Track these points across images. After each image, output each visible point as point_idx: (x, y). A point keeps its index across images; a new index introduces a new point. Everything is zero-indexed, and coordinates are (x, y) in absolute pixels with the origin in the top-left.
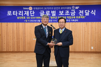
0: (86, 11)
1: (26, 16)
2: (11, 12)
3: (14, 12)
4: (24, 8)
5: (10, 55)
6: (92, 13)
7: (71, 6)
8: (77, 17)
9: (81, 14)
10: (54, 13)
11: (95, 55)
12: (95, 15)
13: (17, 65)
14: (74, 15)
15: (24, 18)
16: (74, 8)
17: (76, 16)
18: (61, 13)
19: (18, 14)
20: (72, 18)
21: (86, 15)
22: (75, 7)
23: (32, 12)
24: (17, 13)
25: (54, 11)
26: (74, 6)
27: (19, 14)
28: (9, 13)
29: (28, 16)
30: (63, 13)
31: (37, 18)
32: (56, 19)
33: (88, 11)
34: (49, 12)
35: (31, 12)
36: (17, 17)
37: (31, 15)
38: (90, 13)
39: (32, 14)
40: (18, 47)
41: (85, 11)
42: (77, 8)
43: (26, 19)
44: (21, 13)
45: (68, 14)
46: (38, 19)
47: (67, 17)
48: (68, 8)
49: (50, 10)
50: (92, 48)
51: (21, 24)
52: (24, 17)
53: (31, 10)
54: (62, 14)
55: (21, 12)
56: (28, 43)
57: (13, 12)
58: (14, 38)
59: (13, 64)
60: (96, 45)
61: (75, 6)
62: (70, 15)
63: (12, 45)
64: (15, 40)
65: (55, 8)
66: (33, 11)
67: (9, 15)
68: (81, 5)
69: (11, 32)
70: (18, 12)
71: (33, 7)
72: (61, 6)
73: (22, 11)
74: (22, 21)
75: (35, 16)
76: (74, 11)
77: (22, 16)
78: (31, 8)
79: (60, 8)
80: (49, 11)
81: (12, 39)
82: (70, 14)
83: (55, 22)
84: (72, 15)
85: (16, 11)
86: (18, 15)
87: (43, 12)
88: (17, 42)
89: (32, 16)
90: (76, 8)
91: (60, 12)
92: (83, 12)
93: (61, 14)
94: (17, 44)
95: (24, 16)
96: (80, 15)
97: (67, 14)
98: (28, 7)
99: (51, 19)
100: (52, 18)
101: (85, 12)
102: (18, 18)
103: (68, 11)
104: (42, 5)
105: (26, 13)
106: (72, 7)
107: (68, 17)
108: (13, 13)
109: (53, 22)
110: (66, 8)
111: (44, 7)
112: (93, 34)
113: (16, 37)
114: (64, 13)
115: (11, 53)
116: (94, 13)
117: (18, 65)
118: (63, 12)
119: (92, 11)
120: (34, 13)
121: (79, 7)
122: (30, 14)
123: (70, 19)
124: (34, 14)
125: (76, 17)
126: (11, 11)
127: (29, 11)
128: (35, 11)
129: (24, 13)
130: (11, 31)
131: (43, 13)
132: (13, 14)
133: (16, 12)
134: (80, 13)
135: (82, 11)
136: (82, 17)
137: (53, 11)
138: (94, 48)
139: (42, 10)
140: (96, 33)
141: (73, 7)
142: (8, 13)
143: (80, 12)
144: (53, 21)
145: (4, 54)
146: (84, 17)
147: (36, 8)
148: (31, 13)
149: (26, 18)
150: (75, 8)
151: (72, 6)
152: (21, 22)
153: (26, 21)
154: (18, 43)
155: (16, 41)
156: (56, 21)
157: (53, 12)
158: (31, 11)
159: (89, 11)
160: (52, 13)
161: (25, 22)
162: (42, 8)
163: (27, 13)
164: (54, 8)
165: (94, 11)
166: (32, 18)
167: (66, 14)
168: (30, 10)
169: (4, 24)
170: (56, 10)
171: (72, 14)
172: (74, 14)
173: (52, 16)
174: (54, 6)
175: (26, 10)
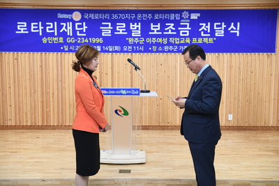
0: (217, 26)
1: (64, 35)
2: (25, 26)
3: (34, 25)
4: (60, 16)
5: (25, 135)
6: (232, 29)
7: (180, 12)
8: (194, 40)
9: (205, 32)
10: (137, 29)
11: (236, 134)
12: (238, 35)
13: (42, 160)
14: (188, 35)
15: (61, 41)
16: (187, 17)
17: (191, 37)
18: (155, 29)
19: (44, 30)
20: (182, 42)
21: (216, 35)
22: (190, 14)
23: (82, 26)
24: (41, 28)
25: (138, 25)
26: (187, 10)
27: (48, 31)
28: (22, 28)
29: (71, 37)
30: (159, 29)
31: (94, 40)
32: (142, 45)
33: (221, 26)
34: (124, 27)
35: (79, 26)
36: (42, 37)
37: (78, 34)
38: (226, 29)
39: (81, 32)
40: (46, 115)
41: (215, 24)
42: (194, 16)
43: (65, 43)
44: (53, 29)
45: (172, 31)
46: (96, 44)
47: (168, 40)
48: (172, 17)
49: (127, 22)
50: (230, 117)
51: (52, 56)
52: (61, 38)
53: (78, 19)
54: (157, 31)
55: (51, 24)
56: (70, 105)
57: (32, 24)
58: (35, 91)
59: (33, 158)
60: (240, 110)
61: (191, 12)
62: (178, 36)
63: (29, 109)
64: (36, 98)
65: (139, 16)
66: (84, 23)
67: (22, 32)
68: (205, 8)
69: (28, 77)
70: (44, 26)
71: (82, 12)
72: (153, 12)
73: (56, 23)
74: (56, 48)
75: (88, 37)
76: (188, 24)
77: (56, 34)
78: (77, 16)
79: (153, 16)
80: (124, 24)
81: (28, 94)
82: (178, 32)
83: (140, 51)
84: (181, 35)
85: (40, 23)
86: (45, 34)
87: (108, 26)
88: (42, 102)
89: (81, 37)
90: (192, 18)
91: (152, 26)
92: (209, 27)
93: (155, 33)
94: (43, 108)
95: (60, 35)
96: (202, 35)
97: (170, 33)
98: (71, 12)
99: (130, 45)
100: (131, 40)
101: (215, 28)
102: (45, 40)
103: (173, 25)
104: (106, 8)
105: (64, 28)
106: (181, 15)
107: (171, 40)
108: (33, 27)
109: (133, 51)
110: (166, 16)
111: (111, 12)
112: (233, 83)
113: (40, 89)
114: (162, 29)
115: (28, 129)
116: (235, 29)
117: (46, 160)
118: (159, 26)
119: (232, 26)
120: (85, 27)
121: (199, 15)
122: (74, 31)
123: (178, 45)
124: (84, 31)
125: (191, 40)
126: (25, 23)
127: (74, 22)
128: (89, 22)
129: (60, 27)
130: (28, 75)
131: (110, 27)
132: (32, 31)
133: (38, 25)
134: (203, 30)
135: (207, 25)
136: (206, 40)
137: (133, 24)
138: (233, 117)
139: (106, 20)
140: (239, 79)
141: (185, 15)
142: (19, 29)
143: (203, 28)
144: (133, 48)
145: (9, 132)
146: (211, 40)
147: (92, 16)
148: (77, 29)
149: (65, 40)
150: (190, 17)
151: (183, 11)
152: (53, 51)
153: (66, 49)
154: (45, 104)
155: (40, 99)
156: (142, 48)
157: (135, 25)
158: (77, 24)
159: (224, 26)
160: (131, 28)
161: (63, 51)
162: (107, 16)
163: (68, 29)
164: (136, 16)
165: (236, 26)
166: (81, 40)
167: (168, 31)
168: (75, 19)
169: (8, 56)
170: (142, 21)
171: (181, 32)
172: (188, 32)
173: (132, 37)
174: (136, 12)
175: (66, 20)
